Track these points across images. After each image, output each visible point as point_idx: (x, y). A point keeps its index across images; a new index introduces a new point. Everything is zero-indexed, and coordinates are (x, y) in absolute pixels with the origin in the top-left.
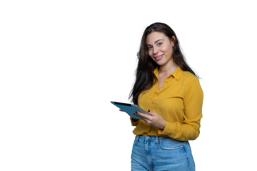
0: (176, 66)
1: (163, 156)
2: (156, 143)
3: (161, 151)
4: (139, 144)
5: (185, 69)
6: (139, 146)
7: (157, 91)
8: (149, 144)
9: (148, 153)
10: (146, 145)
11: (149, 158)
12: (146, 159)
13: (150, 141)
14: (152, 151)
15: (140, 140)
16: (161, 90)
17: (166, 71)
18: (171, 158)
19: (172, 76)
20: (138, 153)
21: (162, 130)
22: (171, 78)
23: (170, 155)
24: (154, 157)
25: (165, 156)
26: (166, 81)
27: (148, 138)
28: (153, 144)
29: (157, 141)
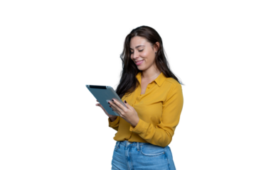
0: (159, 72)
1: (143, 162)
2: (137, 149)
3: (142, 157)
4: (120, 150)
5: (167, 75)
6: (119, 152)
7: (139, 96)
8: (130, 150)
9: (129, 159)
10: (127, 152)
11: (130, 165)
12: (126, 165)
13: (130, 147)
14: (133, 157)
15: (121, 145)
16: (143, 95)
17: (148, 76)
18: (152, 164)
19: (154, 82)
20: (118, 159)
21: (134, 127)
22: (154, 84)
23: (151, 162)
24: (134, 163)
25: (146, 162)
26: (149, 86)
27: (129, 144)
28: (134, 150)
29: (138, 146)
